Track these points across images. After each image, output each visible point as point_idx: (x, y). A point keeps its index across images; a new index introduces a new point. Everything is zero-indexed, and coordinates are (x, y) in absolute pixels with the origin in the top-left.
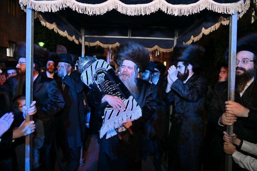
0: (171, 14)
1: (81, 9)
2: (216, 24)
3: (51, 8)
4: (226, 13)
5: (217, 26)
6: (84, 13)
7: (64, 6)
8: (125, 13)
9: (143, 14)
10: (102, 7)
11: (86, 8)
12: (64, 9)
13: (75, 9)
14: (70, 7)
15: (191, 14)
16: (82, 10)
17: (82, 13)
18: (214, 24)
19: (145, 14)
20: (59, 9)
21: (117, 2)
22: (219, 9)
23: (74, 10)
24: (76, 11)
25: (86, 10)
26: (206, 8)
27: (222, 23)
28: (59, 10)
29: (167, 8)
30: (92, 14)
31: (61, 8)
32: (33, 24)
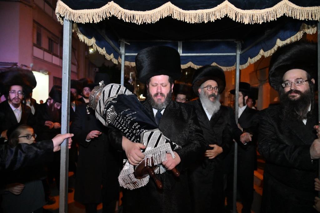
0: (241, 21)
1: (127, 17)
2: (298, 33)
3: (93, 18)
4: (312, 20)
5: (299, 36)
6: (132, 21)
7: (108, 15)
8: (183, 20)
9: (206, 22)
10: (154, 14)
11: (134, 16)
12: (108, 19)
13: (121, 17)
14: (115, 16)
15: (266, 22)
16: (130, 18)
17: (129, 22)
18: (295, 34)
19: (209, 20)
20: (102, 18)
21: (173, 8)
22: (301, 15)
23: (119, 18)
24: (122, 19)
25: (133, 18)
26: (284, 14)
27: (305, 32)
28: (102, 20)
29: (236, 14)
30: (142, 22)
31: (104, 17)
32: (71, 37)
